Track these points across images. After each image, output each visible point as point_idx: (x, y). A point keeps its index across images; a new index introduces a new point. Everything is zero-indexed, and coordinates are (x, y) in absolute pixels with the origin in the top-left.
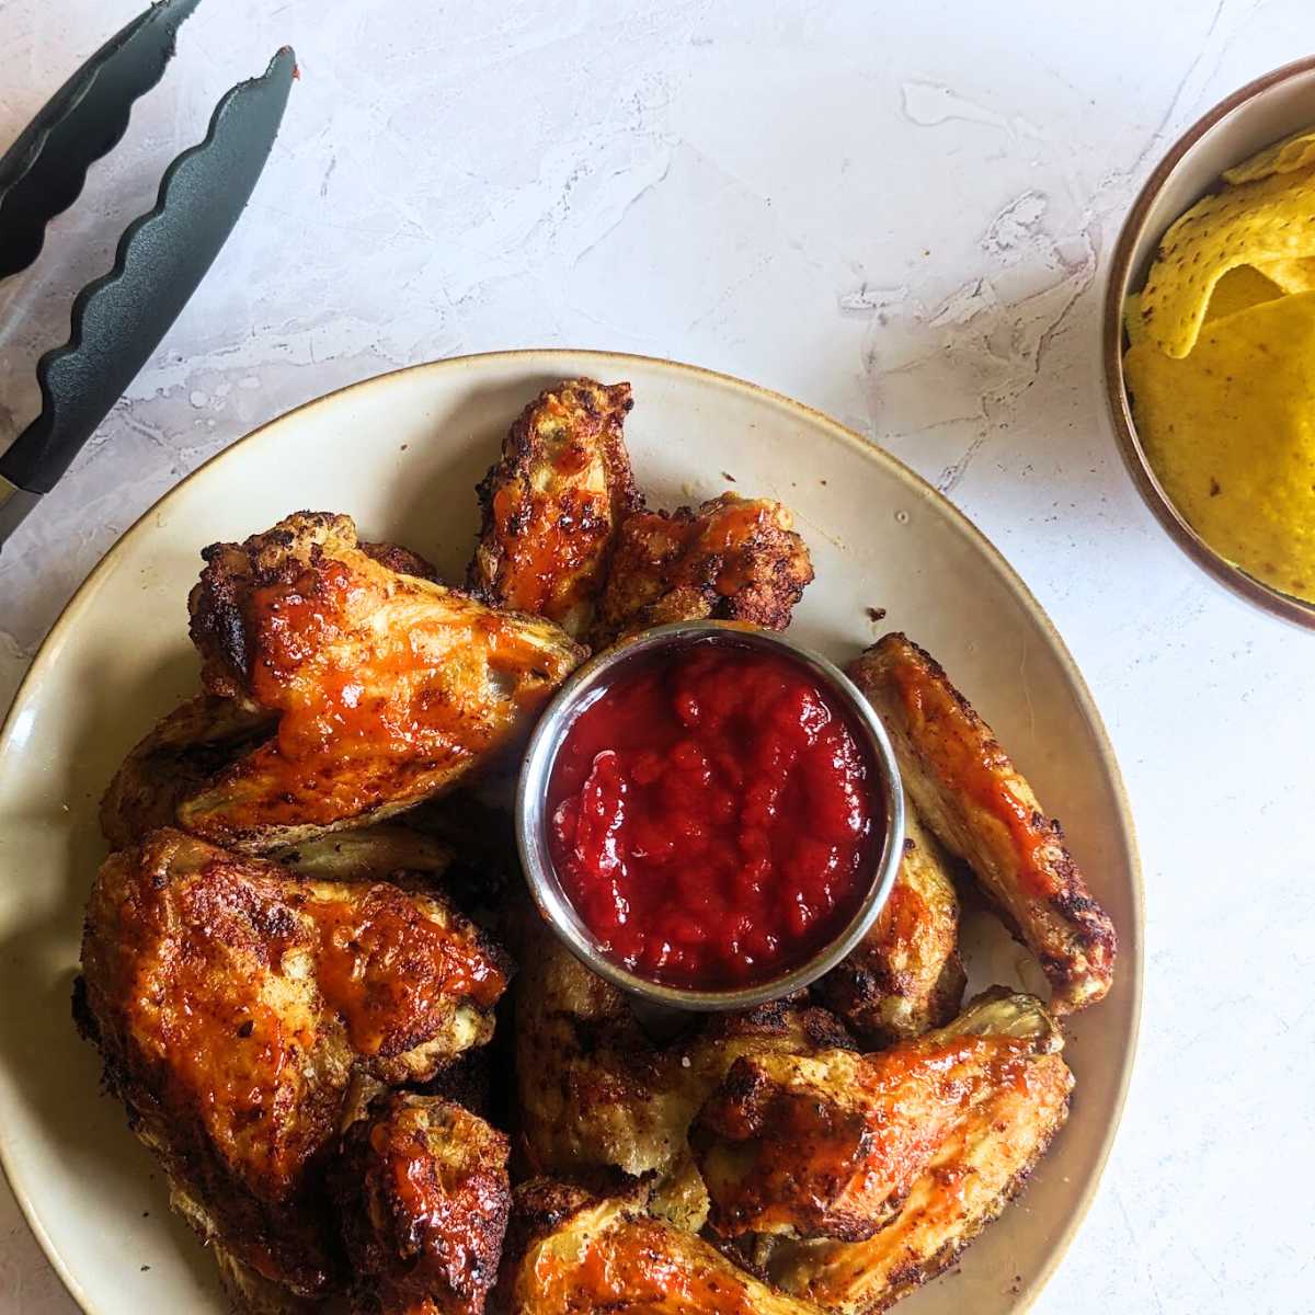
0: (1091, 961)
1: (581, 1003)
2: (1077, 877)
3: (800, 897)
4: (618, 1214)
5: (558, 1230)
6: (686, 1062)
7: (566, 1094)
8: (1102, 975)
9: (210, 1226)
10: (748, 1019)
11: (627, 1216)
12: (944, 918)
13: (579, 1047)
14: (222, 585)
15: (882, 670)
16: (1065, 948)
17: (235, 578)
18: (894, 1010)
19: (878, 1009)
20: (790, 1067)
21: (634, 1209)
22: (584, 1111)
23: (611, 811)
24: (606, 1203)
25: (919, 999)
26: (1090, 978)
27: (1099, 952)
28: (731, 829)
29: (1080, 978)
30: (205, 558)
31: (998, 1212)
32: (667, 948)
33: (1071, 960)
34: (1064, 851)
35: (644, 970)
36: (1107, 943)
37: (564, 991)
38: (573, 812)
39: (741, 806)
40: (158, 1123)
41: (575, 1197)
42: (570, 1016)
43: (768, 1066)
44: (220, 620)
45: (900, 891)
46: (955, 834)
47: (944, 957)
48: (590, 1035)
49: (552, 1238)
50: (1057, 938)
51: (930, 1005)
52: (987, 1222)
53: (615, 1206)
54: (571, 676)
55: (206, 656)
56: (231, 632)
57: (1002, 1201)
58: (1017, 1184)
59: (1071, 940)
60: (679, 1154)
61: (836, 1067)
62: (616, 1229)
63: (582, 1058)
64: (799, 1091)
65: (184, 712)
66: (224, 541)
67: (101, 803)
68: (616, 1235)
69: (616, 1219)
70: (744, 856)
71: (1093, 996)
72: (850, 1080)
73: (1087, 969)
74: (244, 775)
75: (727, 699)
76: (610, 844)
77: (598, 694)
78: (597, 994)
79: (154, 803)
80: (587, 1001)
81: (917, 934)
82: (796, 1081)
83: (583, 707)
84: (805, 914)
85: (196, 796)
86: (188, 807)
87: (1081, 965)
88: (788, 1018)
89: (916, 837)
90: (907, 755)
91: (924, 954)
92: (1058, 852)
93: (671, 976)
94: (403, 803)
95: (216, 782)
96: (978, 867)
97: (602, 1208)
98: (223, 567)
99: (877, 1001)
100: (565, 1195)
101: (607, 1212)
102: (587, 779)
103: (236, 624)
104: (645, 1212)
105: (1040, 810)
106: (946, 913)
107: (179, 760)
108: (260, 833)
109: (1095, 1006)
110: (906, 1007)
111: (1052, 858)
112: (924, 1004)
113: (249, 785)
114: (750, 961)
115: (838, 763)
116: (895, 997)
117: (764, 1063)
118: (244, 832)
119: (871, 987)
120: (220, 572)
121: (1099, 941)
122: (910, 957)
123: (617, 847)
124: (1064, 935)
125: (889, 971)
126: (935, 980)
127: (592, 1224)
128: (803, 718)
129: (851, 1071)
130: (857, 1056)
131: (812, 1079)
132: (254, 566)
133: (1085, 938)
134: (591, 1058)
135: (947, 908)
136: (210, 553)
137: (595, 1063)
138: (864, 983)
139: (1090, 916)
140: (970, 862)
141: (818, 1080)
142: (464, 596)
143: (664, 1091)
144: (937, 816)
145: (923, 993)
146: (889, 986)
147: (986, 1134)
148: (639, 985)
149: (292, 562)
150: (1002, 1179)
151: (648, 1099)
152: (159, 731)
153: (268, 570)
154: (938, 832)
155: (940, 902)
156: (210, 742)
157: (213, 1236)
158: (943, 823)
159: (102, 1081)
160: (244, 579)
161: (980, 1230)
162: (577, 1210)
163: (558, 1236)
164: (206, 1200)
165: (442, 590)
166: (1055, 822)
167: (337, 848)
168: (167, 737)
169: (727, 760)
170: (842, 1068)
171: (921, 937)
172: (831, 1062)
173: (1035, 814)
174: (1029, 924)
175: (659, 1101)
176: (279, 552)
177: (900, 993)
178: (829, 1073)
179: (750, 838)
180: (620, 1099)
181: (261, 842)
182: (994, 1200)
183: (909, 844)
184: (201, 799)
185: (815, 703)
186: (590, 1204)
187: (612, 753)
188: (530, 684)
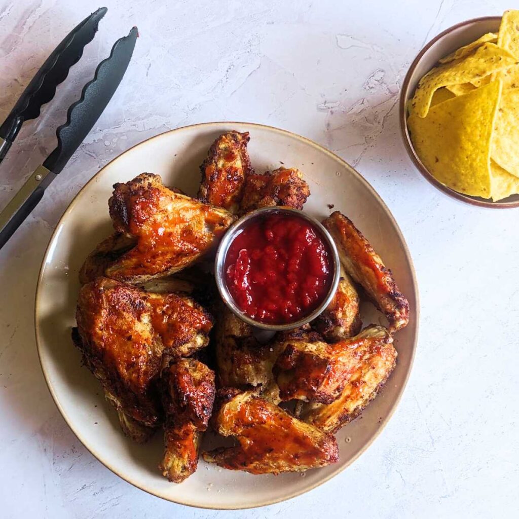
0: (401, 313)
1: (237, 332)
2: (396, 287)
3: (307, 294)
4: (250, 396)
5: (231, 401)
6: (271, 350)
7: (233, 362)
8: (405, 318)
9: (119, 404)
10: (291, 335)
11: (253, 396)
12: (354, 302)
13: (236, 346)
14: (120, 196)
15: (332, 223)
16: (393, 309)
17: (124, 193)
18: (338, 331)
19: (333, 331)
20: (304, 346)
21: (255, 395)
22: (239, 367)
23: (245, 268)
24: (246, 392)
25: (346, 328)
26: (401, 319)
27: (404, 310)
28: (284, 273)
29: (398, 319)
30: (114, 188)
32: (264, 312)
33: (395, 313)
34: (392, 279)
35: (257, 319)
36: (406, 307)
37: (231, 329)
38: (233, 269)
39: (287, 266)
40: (101, 370)
41: (236, 391)
42: (233, 337)
44: (119, 207)
45: (339, 293)
46: (357, 275)
47: (354, 314)
48: (240, 342)
49: (229, 403)
50: (390, 306)
51: (350, 331)
53: (249, 393)
54: (231, 225)
55: (114, 220)
56: (123, 210)
59: (395, 307)
61: (319, 346)
62: (250, 400)
63: (238, 349)
65: (106, 242)
66: (120, 182)
67: (79, 272)
68: (249, 402)
69: (249, 397)
70: (289, 282)
71: (402, 325)
72: (323, 350)
73: (400, 316)
74: (127, 258)
75: (282, 232)
76: (245, 279)
77: (241, 231)
78: (242, 330)
79: (97, 271)
80: (239, 332)
81: (345, 307)
82: (306, 350)
83: (236, 236)
84: (309, 300)
85: (111, 267)
86: (109, 270)
87: (398, 315)
88: (304, 335)
89: (344, 275)
90: (341, 250)
91: (347, 313)
92: (390, 279)
93: (267, 320)
94: (178, 268)
95: (118, 262)
96: (365, 286)
97: (245, 394)
98: (120, 190)
99: (333, 328)
100: (233, 390)
101: (246, 395)
102: (237, 258)
103: (124, 208)
104: (259, 396)
105: (384, 266)
106: (355, 300)
107: (105, 257)
108: (132, 278)
109: (403, 329)
110: (342, 330)
111: (388, 281)
112: (348, 330)
113: (129, 262)
114: (291, 315)
115: (318, 251)
116: (338, 327)
117: (296, 345)
118: (127, 278)
119: (331, 323)
120: (119, 192)
121: (404, 307)
122: (343, 314)
123: (248, 279)
124: (392, 305)
125: (336, 319)
126: (352, 322)
127: (241, 399)
128: (307, 236)
129: (324, 347)
130: (326, 344)
131: (311, 350)
132: (130, 189)
133: (399, 306)
135: (355, 299)
136: (116, 186)
137: (243, 351)
138: (328, 322)
139: (400, 299)
140: (362, 284)
141: (313, 350)
142: (197, 200)
143: (264, 360)
144: (351, 270)
145: (348, 326)
146: (337, 323)
147: (369, 370)
148: (256, 323)
149: (142, 188)
150: (375, 386)
151: (260, 362)
152: (98, 248)
153: (134, 190)
154: (351, 275)
155: (353, 297)
156: (115, 251)
157: (119, 407)
158: (353, 272)
159: (81, 362)
160: (127, 194)
161: (368, 403)
162: (237, 394)
163: (231, 402)
164: (118, 395)
165: (189, 198)
166: (389, 270)
167: (157, 285)
168: (101, 249)
169: (283, 251)
170: (321, 346)
171: (346, 308)
172: (317, 345)
173: (382, 267)
174: (381, 302)
175: (263, 363)
176: (138, 185)
177: (340, 325)
178: (317, 348)
179: (290, 276)
180: (250, 363)
181: (132, 282)
182: (372, 393)
183: (342, 279)
184: (113, 267)
185: (310, 232)
186: (241, 393)
187: (245, 250)
188: (218, 227)
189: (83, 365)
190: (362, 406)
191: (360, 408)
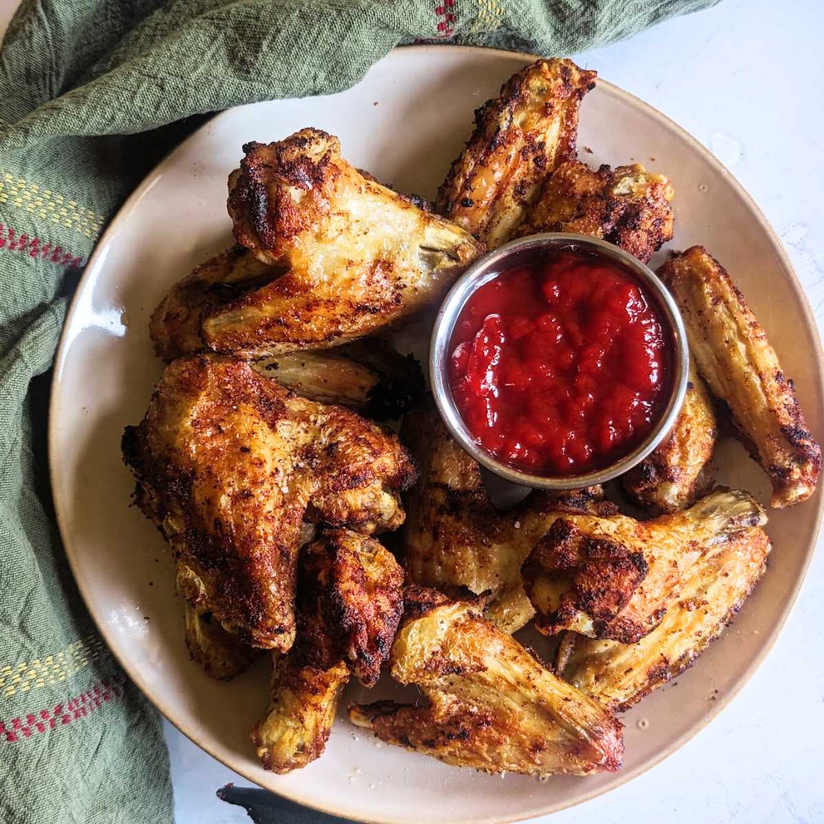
0: (804, 473)
1: (453, 480)
2: (801, 418)
3: (611, 422)
4: (465, 612)
5: (425, 615)
6: (517, 525)
7: (436, 536)
8: (809, 484)
9: (202, 589)
10: (564, 502)
11: (470, 613)
12: (707, 436)
13: (448, 507)
14: (256, 170)
15: (687, 268)
16: (787, 463)
17: (265, 166)
18: (666, 491)
19: (655, 490)
20: (593, 523)
21: (476, 611)
22: (447, 548)
23: (493, 352)
24: (458, 604)
25: (684, 486)
26: (801, 484)
27: (809, 468)
28: (568, 374)
29: (794, 484)
30: (244, 151)
31: (719, 633)
32: (518, 446)
33: (789, 471)
34: (795, 400)
35: (502, 458)
36: (816, 462)
37: (443, 470)
38: (469, 349)
39: (579, 359)
41: (438, 597)
42: (445, 487)
43: (577, 522)
44: (252, 194)
45: (682, 417)
46: (722, 383)
47: (703, 461)
48: (456, 502)
49: (421, 620)
50: (782, 458)
51: (690, 493)
52: (712, 640)
53: (463, 606)
54: (473, 262)
55: (238, 219)
56: (258, 202)
57: (722, 626)
58: (732, 615)
59: (792, 458)
60: (504, 585)
61: (621, 525)
62: (463, 621)
63: (450, 514)
64: (600, 537)
65: (213, 262)
66: (258, 141)
67: (152, 317)
68: (462, 625)
69: (464, 615)
70: (578, 394)
71: (801, 497)
72: (632, 533)
73: (800, 479)
74: (252, 304)
75: (580, 287)
76: (489, 375)
77: (492, 276)
78: (464, 476)
79: (187, 319)
80: (457, 479)
81: (688, 444)
82: (597, 532)
83: (481, 284)
84: (613, 434)
85: (217, 316)
86: (212, 322)
87: (796, 474)
88: (589, 505)
89: (695, 382)
90: (696, 327)
91: (691, 456)
92: (791, 399)
93: (520, 465)
94: (352, 335)
95: (233, 307)
96: (734, 406)
97: (455, 607)
98: (257, 158)
99: (655, 483)
100: (433, 594)
101: (458, 609)
102: (479, 330)
103: (263, 197)
104: (481, 615)
105: (782, 371)
106: (709, 433)
107: (206, 293)
108: (257, 345)
109: (800, 503)
110: (674, 490)
111: (786, 402)
112: (686, 491)
113: (257, 311)
114: (571, 461)
115: (647, 338)
116: (668, 483)
117: (575, 520)
118: (247, 344)
119: (653, 474)
120: (255, 161)
121: (810, 460)
122: (681, 458)
123: (494, 377)
124: (787, 454)
125: (666, 465)
126: (695, 476)
127: (446, 616)
128: (629, 305)
129: (632, 528)
130: (635, 520)
131: (607, 532)
132: (279, 158)
133: (801, 457)
134: (456, 515)
135: (710, 430)
136: (249, 148)
137: (458, 518)
138: (648, 471)
139: (807, 443)
140: (729, 402)
141: (611, 532)
142: (408, 200)
143: (500, 542)
144: (710, 370)
145: (687, 483)
146: (665, 475)
147: (716, 578)
148: (498, 468)
149: (304, 159)
150: (723, 611)
151: (490, 546)
152: (195, 272)
153: (288, 162)
154: (709, 381)
155: (705, 426)
156: (229, 284)
157: (203, 595)
158: (714, 375)
160: (271, 167)
161: (707, 645)
162: (439, 605)
163: (426, 619)
164: (202, 571)
165: (394, 194)
166: (790, 381)
167: (303, 365)
168: (200, 276)
169: (574, 328)
170: (626, 526)
171: (690, 446)
172: (619, 522)
173: (779, 372)
174: (764, 444)
175: (496, 548)
176: (297, 151)
177: (672, 480)
178: (618, 529)
179: (583, 381)
180: (470, 544)
181: (256, 352)
182: (717, 625)
183: (690, 386)
184: (221, 317)
185: (638, 298)
186: (448, 603)
187: (496, 316)
188: (446, 263)
189: (135, 503)
190: (695, 650)
191: (691, 654)
